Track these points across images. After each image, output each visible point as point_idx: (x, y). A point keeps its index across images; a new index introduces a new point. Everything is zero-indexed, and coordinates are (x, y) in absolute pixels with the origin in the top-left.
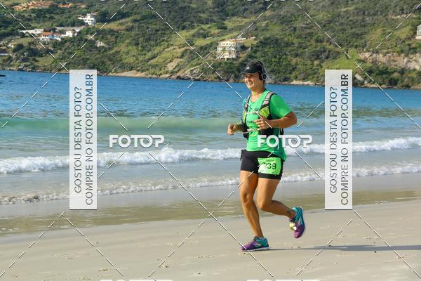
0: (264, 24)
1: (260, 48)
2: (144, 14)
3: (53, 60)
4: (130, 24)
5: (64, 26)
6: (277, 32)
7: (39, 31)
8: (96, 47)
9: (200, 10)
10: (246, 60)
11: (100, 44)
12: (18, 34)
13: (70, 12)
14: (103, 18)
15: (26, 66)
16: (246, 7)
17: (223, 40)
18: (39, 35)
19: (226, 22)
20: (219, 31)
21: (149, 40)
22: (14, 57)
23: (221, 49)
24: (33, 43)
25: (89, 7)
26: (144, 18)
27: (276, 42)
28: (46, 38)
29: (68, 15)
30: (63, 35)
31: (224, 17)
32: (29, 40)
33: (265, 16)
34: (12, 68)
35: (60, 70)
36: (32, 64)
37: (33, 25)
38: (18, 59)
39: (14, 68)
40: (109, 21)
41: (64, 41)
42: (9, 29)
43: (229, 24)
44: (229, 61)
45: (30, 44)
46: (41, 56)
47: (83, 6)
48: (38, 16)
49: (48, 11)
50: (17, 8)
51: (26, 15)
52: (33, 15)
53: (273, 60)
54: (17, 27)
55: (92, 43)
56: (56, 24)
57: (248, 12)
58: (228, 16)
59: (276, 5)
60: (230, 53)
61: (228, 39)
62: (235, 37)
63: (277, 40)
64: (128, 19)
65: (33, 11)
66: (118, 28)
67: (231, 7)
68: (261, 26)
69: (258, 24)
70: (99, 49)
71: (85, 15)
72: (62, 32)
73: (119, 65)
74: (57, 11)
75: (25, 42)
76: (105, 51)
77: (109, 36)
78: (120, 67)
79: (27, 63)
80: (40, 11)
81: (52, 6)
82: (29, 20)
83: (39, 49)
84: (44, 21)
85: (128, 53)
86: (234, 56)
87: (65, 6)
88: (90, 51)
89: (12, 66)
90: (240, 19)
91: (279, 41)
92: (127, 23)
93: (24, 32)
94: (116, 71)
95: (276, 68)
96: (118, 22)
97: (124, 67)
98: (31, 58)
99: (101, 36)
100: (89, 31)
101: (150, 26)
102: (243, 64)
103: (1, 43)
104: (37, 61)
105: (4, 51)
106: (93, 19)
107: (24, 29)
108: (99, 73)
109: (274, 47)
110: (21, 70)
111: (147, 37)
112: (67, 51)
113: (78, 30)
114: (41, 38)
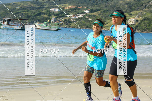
0: (145, 13)
1: (143, 21)
2: (104, 10)
4: (100, 13)
5: (79, 14)
6: (149, 16)
8: (89, 20)
9: (123, 8)
10: (138, 25)
11: (90, 19)
12: (65, 16)
13: (81, 9)
14: (91, 11)
15: (67, 26)
16: (139, 7)
17: (130, 18)
18: (72, 16)
19: (132, 12)
20: (129, 15)
21: (106, 18)
22: (64, 23)
23: (130, 21)
25: (87, 8)
26: (104, 11)
27: (149, 19)
29: (80, 10)
30: (79, 17)
31: (131, 11)
33: (145, 11)
34: (63, 27)
35: (77, 27)
36: (69, 25)
37: (70, 13)
38: (65, 24)
39: (64, 27)
40: (93, 12)
41: (79, 18)
42: (63, 15)
43: (132, 13)
44: (132, 25)
45: (69, 19)
46: (72, 23)
47: (85, 7)
48: (71, 11)
49: (75, 9)
50: (65, 8)
51: (68, 10)
52: (70, 10)
53: (147, 25)
54: (65, 14)
55: (88, 19)
56: (77, 13)
57: (140, 9)
58: (132, 10)
59: (149, 7)
60: (132, 23)
61: (132, 18)
62: (135, 17)
63: (149, 18)
64: (99, 12)
65: (70, 9)
66: (96, 14)
67: (134, 7)
68: (144, 14)
69: (143, 13)
70: (90, 21)
71: (86, 10)
72: (79, 16)
74: (77, 9)
75: (67, 19)
76: (92, 21)
77: (93, 17)
79: (68, 25)
80: (72, 9)
81: (76, 7)
82: (69, 12)
83: (71, 21)
84: (73, 12)
86: (134, 24)
87: (80, 7)
88: (87, 21)
89: (63, 26)
90: (136, 11)
91: (150, 19)
92: (99, 13)
95: (148, 28)
96: (96, 12)
98: (69, 24)
99: (90, 17)
100: (87, 15)
101: (106, 14)
102: (137, 26)
103: (60, 19)
104: (70, 25)
105: (61, 21)
106: (88, 11)
107: (67, 14)
108: (89, 28)
109: (148, 21)
110: (66, 27)
111: (105, 17)
112: (80, 21)
113: (83, 15)
114: (72, 17)
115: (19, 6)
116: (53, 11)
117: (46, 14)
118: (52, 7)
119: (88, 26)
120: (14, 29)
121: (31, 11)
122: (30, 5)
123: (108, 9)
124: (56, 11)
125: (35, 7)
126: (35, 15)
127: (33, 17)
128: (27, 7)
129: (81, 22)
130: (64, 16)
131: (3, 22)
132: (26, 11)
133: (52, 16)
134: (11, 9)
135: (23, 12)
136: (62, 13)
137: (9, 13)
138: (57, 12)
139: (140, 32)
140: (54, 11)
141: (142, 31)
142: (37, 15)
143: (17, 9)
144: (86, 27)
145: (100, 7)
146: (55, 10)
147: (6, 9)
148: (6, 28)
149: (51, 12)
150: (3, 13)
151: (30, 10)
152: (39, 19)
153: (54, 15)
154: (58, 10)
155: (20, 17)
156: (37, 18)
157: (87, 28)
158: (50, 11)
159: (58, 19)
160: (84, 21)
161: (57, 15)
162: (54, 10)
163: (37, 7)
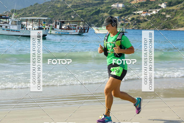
3: (146, 24)
4: (182, 6)
5: (152, 9)
7: (141, 12)
8: (166, 18)
11: (168, 16)
12: (132, 14)
13: (155, 3)
14: (170, 4)
15: (135, 27)
18: (141, 13)
22: (130, 23)
24: (138, 17)
28: (144, 15)
30: (151, 13)
32: (137, 16)
34: (129, 28)
35: (150, 28)
36: (138, 26)
37: (138, 9)
38: (132, 24)
40: (172, 6)
41: (152, 15)
42: (129, 11)
45: (137, 17)
46: (142, 22)
48: (141, 5)
49: (145, 3)
50: (133, 2)
51: (136, 5)
52: (139, 5)
54: (132, 11)
55: (165, 16)
56: (148, 9)
64: (181, 4)
65: (139, 3)
66: (176, 8)
71: (161, 4)
73: (176, 25)
74: (150, 3)
75: (135, 17)
76: (170, 19)
78: (177, 26)
80: (142, 3)
82: (137, 7)
83: (141, 20)
84: (144, 7)
85: (181, 20)
87: (153, 0)
88: (163, 19)
89: (130, 27)
93: (135, 12)
94: (175, 28)
96: (176, 6)
97: (179, 26)
98: (137, 24)
99: (168, 12)
100: (163, 11)
103: (125, 18)
104: (140, 25)
105: (126, 21)
106: (165, 5)
107: (135, 11)
108: (167, 29)
110: (133, 29)
113: (158, 10)
114: (142, 15)
115: (71, 3)
116: (115, 7)
117: (107, 12)
118: (114, 2)
119: (165, 26)
120: (70, 33)
121: (86, 9)
122: (85, 1)
124: (119, 7)
125: (91, 3)
126: (91, 14)
127: (89, 16)
128: (81, 3)
129: (155, 21)
130: (130, 14)
131: (54, 25)
132: (80, 9)
133: (114, 15)
134: (60, 7)
135: (76, 10)
136: (127, 9)
137: (58, 12)
138: (121, 9)
140: (117, 7)
142: (94, 14)
143: (68, 7)
144: (161, 27)
146: (118, 5)
147: (54, 8)
148: (59, 33)
149: (112, 10)
150: (51, 13)
151: (86, 7)
152: (97, 19)
153: (117, 13)
154: (122, 6)
155: (73, 17)
156: (95, 18)
157: (163, 28)
158: (111, 8)
159: (122, 18)
160: (159, 18)
161: (121, 12)
162: (116, 5)
163: (94, 3)
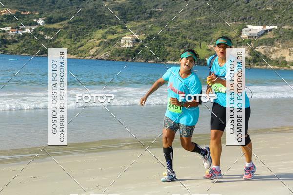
0: (150, 26)
1: (148, 41)
2: (76, 19)
3: (17, 47)
4: (66, 25)
5: (24, 26)
7: (8, 29)
8: (45, 39)
9: (110, 17)
10: (139, 48)
11: (47, 37)
13: (28, 17)
14: (49, 21)
16: (139, 16)
17: (125, 36)
18: (9, 31)
20: (122, 30)
21: (79, 35)
23: (124, 41)
24: (4, 36)
25: (40, 14)
26: (75, 21)
28: (13, 33)
29: (27, 19)
30: (24, 32)
31: (125, 22)
32: (2, 34)
33: (151, 22)
35: (21, 53)
36: (4, 49)
37: (4, 25)
40: (53, 23)
41: (25, 35)
43: (128, 26)
44: (129, 49)
45: (2, 36)
46: (9, 44)
47: (37, 13)
48: (8, 19)
51: (0, 18)
52: (5, 18)
53: (156, 48)
55: (43, 36)
56: (19, 24)
57: (141, 18)
58: (128, 21)
59: (157, 15)
60: (129, 44)
61: (128, 35)
62: (132, 34)
64: (65, 22)
65: (5, 16)
66: (59, 27)
67: (130, 16)
68: (148, 28)
69: (146, 26)
70: (47, 40)
71: (38, 19)
72: (23, 29)
74: (20, 16)
76: (51, 41)
77: (53, 32)
79: (1, 49)
80: (8, 15)
81: (17, 13)
82: (2, 21)
83: (8, 40)
84: (12, 22)
85: (65, 43)
86: (132, 46)
87: (25, 13)
88: (41, 41)
90: (135, 23)
91: (159, 37)
92: (64, 24)
95: (157, 53)
96: (59, 24)
98: (3, 45)
99: (48, 32)
100: (40, 29)
101: (79, 26)
102: (137, 51)
104: (7, 47)
106: (43, 21)
109: (156, 40)
111: (77, 33)
112: (27, 41)
113: (33, 28)
114: (10, 33)
119: (44, 50)
123: (82, 18)
129: (29, 43)
139: (142, 61)
141: (147, 60)
145: (66, 13)
157: (41, 54)
